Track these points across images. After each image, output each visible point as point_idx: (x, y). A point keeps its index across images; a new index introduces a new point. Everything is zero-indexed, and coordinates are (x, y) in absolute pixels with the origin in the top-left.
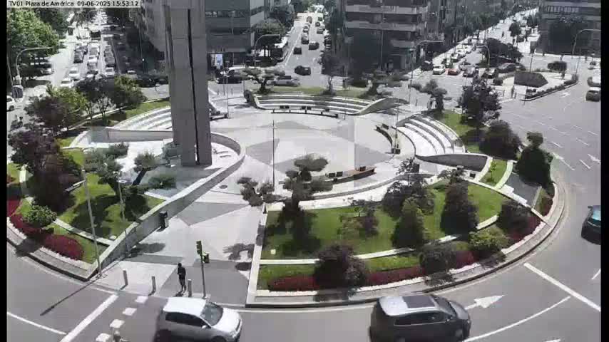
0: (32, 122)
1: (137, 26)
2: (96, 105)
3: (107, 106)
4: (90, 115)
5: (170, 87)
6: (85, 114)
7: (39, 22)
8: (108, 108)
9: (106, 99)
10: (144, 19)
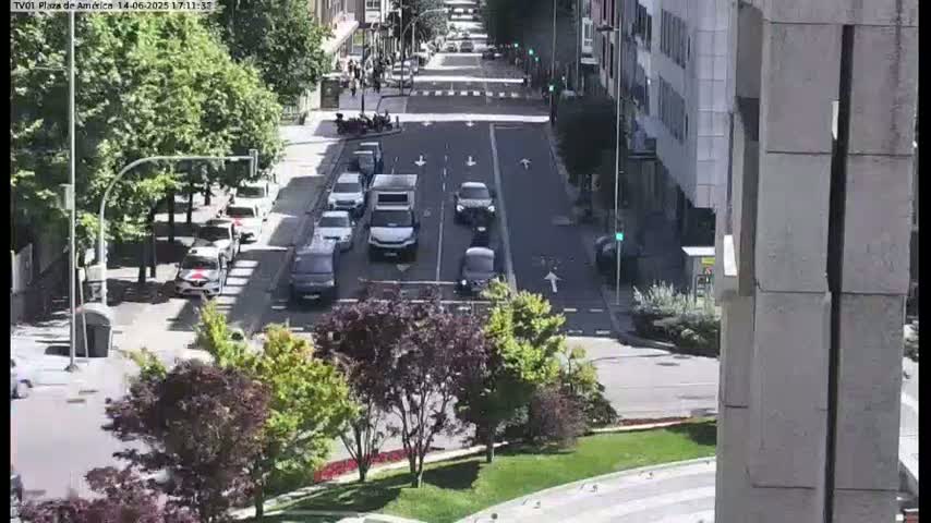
0: (122, 464)
1: (612, 87)
2: (394, 418)
3: (436, 429)
4: (362, 463)
5: (727, 376)
6: (338, 451)
7: (217, 49)
8: (439, 440)
9: (434, 400)
10: (644, 59)
